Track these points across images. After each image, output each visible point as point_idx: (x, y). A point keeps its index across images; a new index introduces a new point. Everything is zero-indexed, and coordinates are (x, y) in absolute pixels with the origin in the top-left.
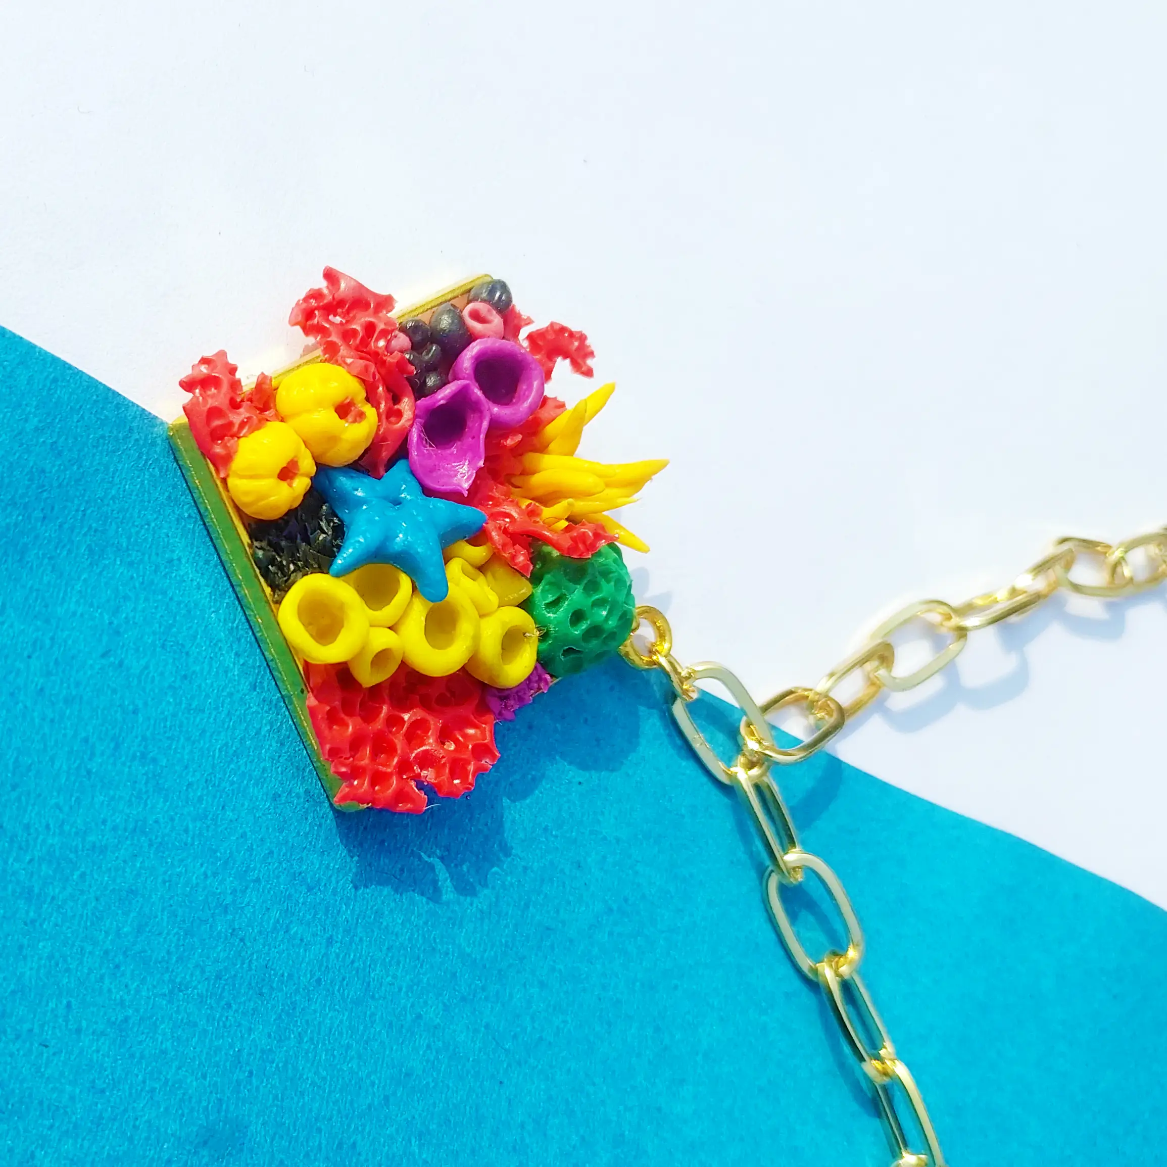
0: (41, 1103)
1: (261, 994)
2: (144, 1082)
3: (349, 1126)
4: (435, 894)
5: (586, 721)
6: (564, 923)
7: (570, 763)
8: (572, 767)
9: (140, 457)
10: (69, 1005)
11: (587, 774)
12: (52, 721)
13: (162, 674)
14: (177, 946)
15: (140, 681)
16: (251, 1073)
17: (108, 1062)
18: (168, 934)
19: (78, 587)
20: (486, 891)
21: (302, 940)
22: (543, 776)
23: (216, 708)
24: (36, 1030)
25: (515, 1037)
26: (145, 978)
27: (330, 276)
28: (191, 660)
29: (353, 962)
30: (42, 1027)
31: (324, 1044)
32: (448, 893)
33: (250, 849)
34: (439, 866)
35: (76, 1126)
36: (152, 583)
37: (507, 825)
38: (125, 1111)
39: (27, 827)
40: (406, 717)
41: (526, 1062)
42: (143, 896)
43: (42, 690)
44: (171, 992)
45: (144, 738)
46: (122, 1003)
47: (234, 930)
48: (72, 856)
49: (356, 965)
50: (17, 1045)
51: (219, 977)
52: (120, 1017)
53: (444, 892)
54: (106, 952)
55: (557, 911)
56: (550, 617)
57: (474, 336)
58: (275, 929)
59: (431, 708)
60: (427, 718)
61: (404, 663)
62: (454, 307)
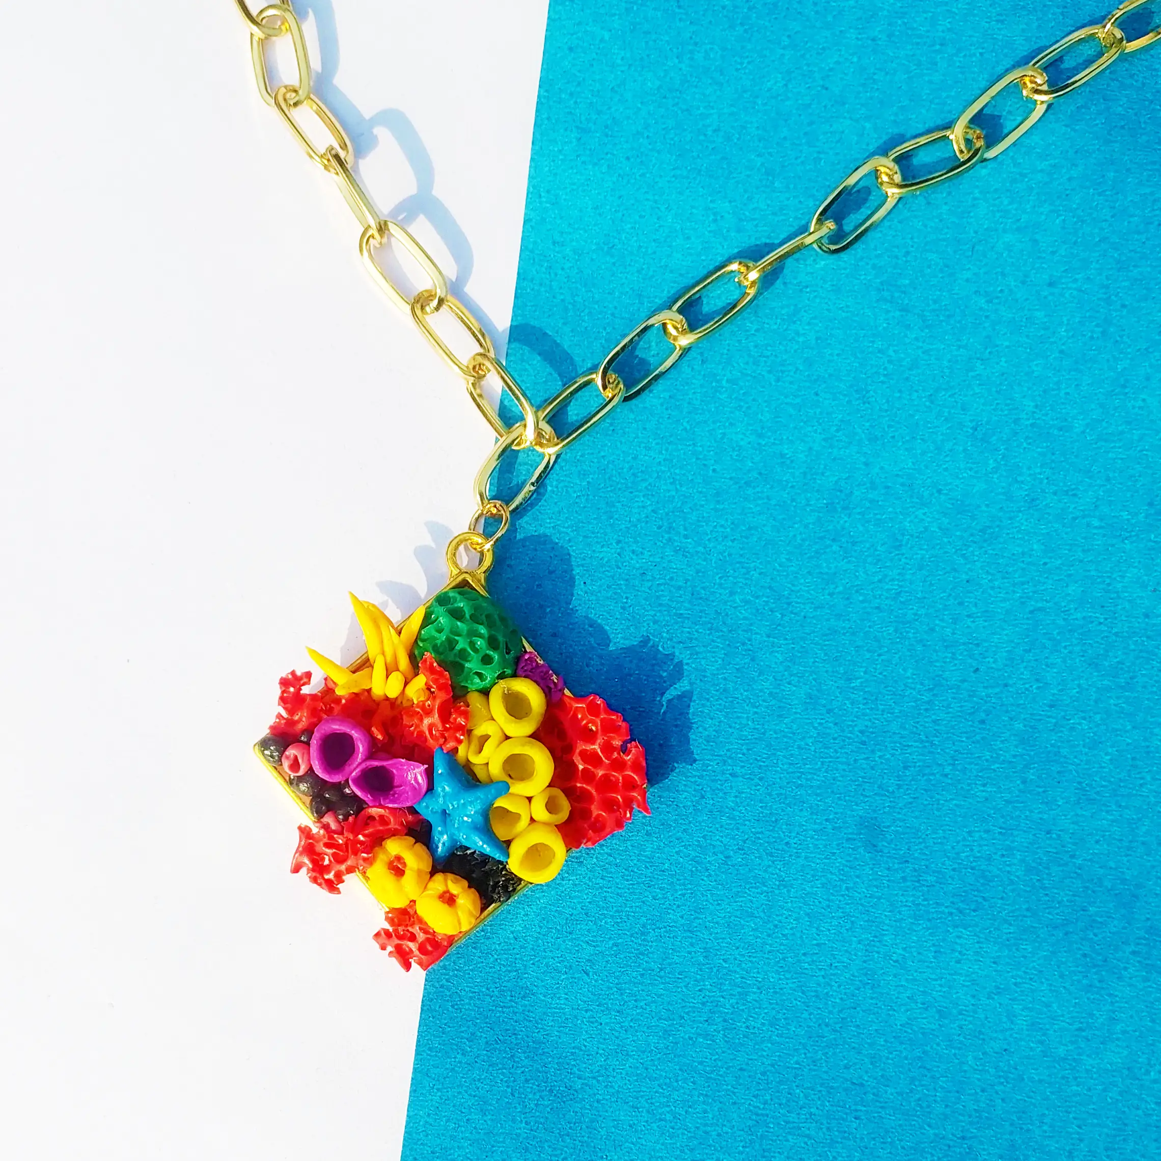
0: (865, 962)
1: (776, 820)
2: (843, 896)
3: (849, 738)
4: (687, 696)
5: (539, 586)
6: (687, 581)
7: (572, 595)
8: (575, 592)
9: (456, 976)
10: (804, 954)
11: (577, 577)
12: (636, 1001)
13: (589, 931)
14: (756, 888)
15: (598, 946)
16: (827, 820)
17: (835, 923)
18: (750, 895)
19: (550, 1000)
20: (677, 654)
21: (736, 797)
22: (586, 617)
23: (601, 888)
24: (823, 973)
25: (771, 610)
26: (780, 906)
27: (296, 869)
28: (575, 912)
29: (744, 754)
30: (820, 970)
31: (800, 768)
32: (682, 686)
33: (686, 847)
34: (668, 696)
35: (876, 937)
36: (533, 949)
37: (628, 643)
38: (862, 905)
39: (703, 1004)
40: (581, 767)
41: (788, 598)
42: (730, 917)
43: (618, 1012)
44: (785, 887)
45: (632, 936)
46: (797, 920)
47: (739, 849)
48: (715, 970)
49: (745, 751)
50: (833, 983)
51: (771, 855)
52: (807, 919)
53: (684, 689)
54: (769, 936)
55: (679, 588)
56: (489, 674)
57: (311, 769)
58: (733, 819)
59: (570, 749)
60: (578, 751)
61: (550, 786)
62: (291, 782)
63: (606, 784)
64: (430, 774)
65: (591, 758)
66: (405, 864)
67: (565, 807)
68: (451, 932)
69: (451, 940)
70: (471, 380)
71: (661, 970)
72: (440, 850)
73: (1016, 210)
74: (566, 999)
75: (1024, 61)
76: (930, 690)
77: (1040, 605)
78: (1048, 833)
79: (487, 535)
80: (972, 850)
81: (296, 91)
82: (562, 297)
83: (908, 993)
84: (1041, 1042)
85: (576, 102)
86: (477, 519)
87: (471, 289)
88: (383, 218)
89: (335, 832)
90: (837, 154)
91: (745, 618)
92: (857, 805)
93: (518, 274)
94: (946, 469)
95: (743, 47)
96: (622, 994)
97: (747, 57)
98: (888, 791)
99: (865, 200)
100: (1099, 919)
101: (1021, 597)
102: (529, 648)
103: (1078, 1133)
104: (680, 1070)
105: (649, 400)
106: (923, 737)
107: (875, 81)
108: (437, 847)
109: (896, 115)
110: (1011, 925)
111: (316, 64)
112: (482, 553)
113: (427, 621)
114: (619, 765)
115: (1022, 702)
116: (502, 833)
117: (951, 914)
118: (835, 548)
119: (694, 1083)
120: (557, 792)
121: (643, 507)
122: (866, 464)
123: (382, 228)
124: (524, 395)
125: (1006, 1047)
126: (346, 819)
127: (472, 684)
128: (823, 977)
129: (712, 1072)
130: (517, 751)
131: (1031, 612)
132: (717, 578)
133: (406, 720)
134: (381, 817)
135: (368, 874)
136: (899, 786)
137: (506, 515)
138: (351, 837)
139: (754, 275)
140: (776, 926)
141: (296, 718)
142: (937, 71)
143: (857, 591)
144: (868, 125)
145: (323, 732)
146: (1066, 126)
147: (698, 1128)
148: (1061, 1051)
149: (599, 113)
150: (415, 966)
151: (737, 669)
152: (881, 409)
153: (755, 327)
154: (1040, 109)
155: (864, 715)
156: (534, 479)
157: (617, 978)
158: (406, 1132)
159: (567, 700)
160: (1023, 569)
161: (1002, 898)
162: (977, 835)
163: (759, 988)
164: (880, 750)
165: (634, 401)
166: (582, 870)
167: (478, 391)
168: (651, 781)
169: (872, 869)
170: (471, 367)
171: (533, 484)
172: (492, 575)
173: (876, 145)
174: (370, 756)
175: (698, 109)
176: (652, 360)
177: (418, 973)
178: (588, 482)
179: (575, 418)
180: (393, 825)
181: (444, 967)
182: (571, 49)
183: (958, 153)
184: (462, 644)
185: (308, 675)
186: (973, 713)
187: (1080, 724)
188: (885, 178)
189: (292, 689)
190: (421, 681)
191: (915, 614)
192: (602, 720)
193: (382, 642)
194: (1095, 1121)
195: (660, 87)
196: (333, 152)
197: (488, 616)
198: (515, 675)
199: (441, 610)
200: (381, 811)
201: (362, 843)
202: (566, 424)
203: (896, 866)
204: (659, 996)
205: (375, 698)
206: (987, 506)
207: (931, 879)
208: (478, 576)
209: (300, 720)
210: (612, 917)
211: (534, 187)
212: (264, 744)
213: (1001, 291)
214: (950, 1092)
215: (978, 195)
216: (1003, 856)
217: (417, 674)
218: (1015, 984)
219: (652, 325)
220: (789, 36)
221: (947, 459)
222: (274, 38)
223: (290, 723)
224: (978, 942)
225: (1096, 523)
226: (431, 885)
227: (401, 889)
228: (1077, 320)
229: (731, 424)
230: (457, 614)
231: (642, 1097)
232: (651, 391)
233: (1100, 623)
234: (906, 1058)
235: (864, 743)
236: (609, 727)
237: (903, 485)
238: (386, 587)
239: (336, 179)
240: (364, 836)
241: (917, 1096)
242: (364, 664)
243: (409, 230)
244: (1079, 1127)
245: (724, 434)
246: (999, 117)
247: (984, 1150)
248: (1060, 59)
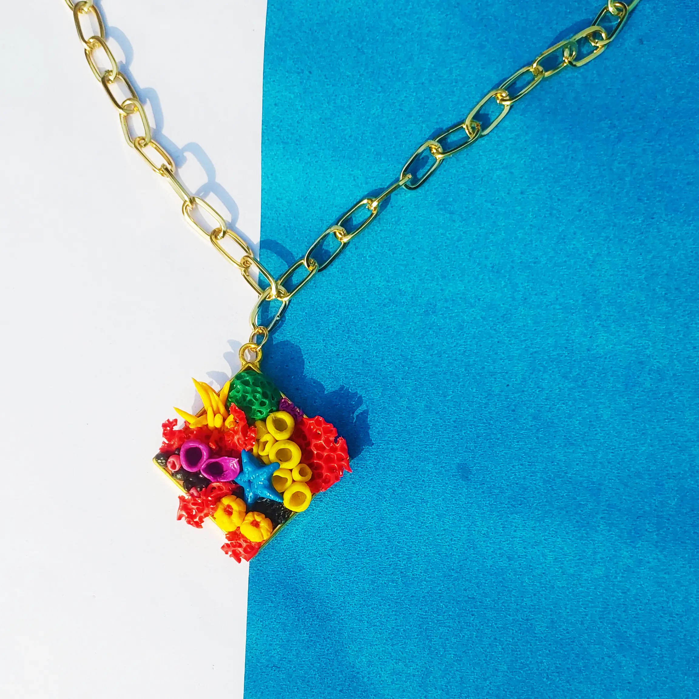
0: (468, 536)
1: (417, 470)
2: (454, 504)
3: (449, 425)
4: (366, 412)
5: (287, 366)
6: (360, 356)
7: (304, 368)
8: (305, 367)
9: (265, 564)
10: (438, 535)
11: (305, 360)
12: (356, 567)
13: (329, 534)
14: (410, 504)
15: (334, 542)
16: (441, 467)
17: (451, 518)
18: (407, 508)
19: (313, 571)
20: (358, 392)
21: (395, 460)
22: (312, 379)
23: (333, 512)
24: (448, 544)
25: (403, 366)
26: (423, 512)
27: (180, 518)
28: (321, 526)
29: (397, 438)
30: (446, 542)
31: (426, 442)
32: (363, 408)
33: (373, 487)
34: (356, 414)
35: (472, 523)
36: (302, 546)
37: (333, 389)
38: (464, 508)
39: (390, 565)
40: (315, 452)
41: (410, 359)
42: (399, 520)
43: (348, 573)
44: (425, 502)
45: (350, 534)
46: (432, 518)
47: (400, 486)
48: (394, 548)
50: (454, 548)
51: (415, 487)
52: (437, 517)
54: (419, 528)
55: (356, 360)
56: (265, 411)
57: (182, 467)
58: (395, 471)
59: (309, 444)
60: (313, 444)
61: (300, 463)
62: (172, 475)
63: (329, 459)
64: (240, 463)
65: (320, 448)
66: (232, 509)
67: (309, 473)
68: (258, 540)
69: (259, 544)
70: (243, 269)
71: (367, 550)
72: (249, 500)
73: (501, 158)
74: (321, 570)
75: (496, 87)
76: (486, 397)
77: (535, 350)
78: (552, 462)
79: (258, 344)
80: (515, 475)
81: (144, 139)
82: (284, 224)
83: (492, 549)
84: (561, 568)
85: (280, 130)
86: (253, 336)
87: (239, 226)
88: (192, 196)
89: (196, 497)
90: (410, 141)
91: (390, 371)
92: (456, 458)
93: (262, 216)
94: (481, 289)
95: (359, 94)
96: (348, 565)
97: (362, 99)
98: (470, 449)
99: (427, 162)
100: (582, 503)
101: (525, 347)
102: (284, 396)
103: (585, 612)
104: (382, 599)
105: (331, 269)
106: (485, 421)
107: (425, 104)
108: (248, 499)
109: (437, 119)
110: (539, 510)
111: (152, 125)
112: (256, 352)
113: (232, 388)
114: (334, 449)
115: (532, 399)
116: (279, 488)
117: (508, 508)
118: (431, 332)
119: (389, 605)
120: (304, 465)
121: (335, 322)
122: (442, 290)
123: (192, 201)
124: (270, 275)
125: (544, 572)
126: (201, 490)
127: (257, 416)
128: (449, 546)
129: (397, 599)
130: (282, 447)
131: (531, 354)
132: (374, 353)
133: (227, 438)
134: (219, 487)
135: (215, 516)
136: (476, 447)
137: (266, 332)
138: (205, 498)
139: (375, 204)
140: (422, 523)
141: (172, 443)
142: (455, 95)
143: (444, 353)
144: (424, 126)
145: (186, 448)
146: (521, 115)
147: (393, 628)
148: (572, 571)
149: (293, 134)
150: (243, 560)
151: (389, 397)
152: (445, 262)
153: (380, 229)
154: (507, 109)
155: (455, 413)
156: (278, 314)
157: (346, 556)
158: (247, 644)
159: (304, 420)
160: (525, 333)
161: (533, 497)
162: (517, 467)
163: (417, 555)
164: (464, 430)
165: (324, 271)
166: (322, 504)
167: (247, 274)
168: (352, 457)
169: (467, 489)
170: (242, 263)
171: (278, 316)
172: (262, 362)
173: (429, 135)
174: (210, 457)
175: (340, 126)
176: (331, 250)
177: (245, 564)
178: (306, 313)
179: (296, 282)
180: (225, 491)
181: (258, 560)
182: (275, 105)
183: (469, 135)
184: (249, 397)
185: (176, 421)
186: (508, 407)
187: (562, 407)
188: (434, 151)
189: (168, 428)
190: (231, 418)
191: (474, 361)
192: (323, 428)
193: (211, 401)
194: (593, 605)
195: (320, 119)
196: (165, 167)
197: (262, 383)
198: (278, 410)
199: (238, 382)
200: (218, 484)
201: (210, 501)
202: (292, 285)
203: (479, 486)
204: (367, 563)
205: (210, 428)
206: (503, 304)
207: (497, 491)
208: (256, 364)
209: (174, 443)
210: (340, 526)
211: (265, 173)
212: (157, 457)
213: (498, 199)
214: (518, 597)
215: (481, 154)
216: (531, 476)
217: (229, 415)
218: (545, 540)
219: (329, 234)
220: (381, 87)
221: (481, 283)
222: (131, 115)
223: (169, 445)
224: (524, 520)
225: (558, 307)
226: (246, 518)
227: (231, 522)
228: (536, 209)
229: (373, 277)
230: (246, 383)
231: (364, 615)
232: (332, 265)
233: (566, 356)
234: (494, 582)
235: (456, 427)
236: (326, 431)
237: (461, 298)
238: (211, 374)
239: (168, 179)
240: (211, 497)
241: (502, 601)
242: (204, 413)
243: (206, 200)
244: (585, 608)
245: (370, 282)
246: (488, 114)
247: (539, 625)
248: (514, 83)
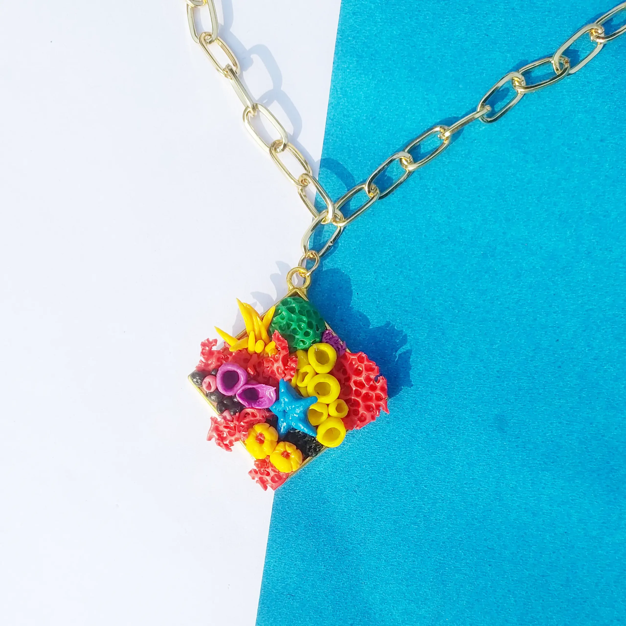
0: (496, 487)
1: (453, 416)
3: (492, 374)
4: (408, 352)
5: (334, 295)
6: (410, 293)
7: (351, 300)
8: (353, 298)
9: (290, 493)
10: (465, 484)
11: (354, 291)
12: (380, 506)
13: (357, 470)
14: (442, 450)
16: (479, 416)
18: (439, 454)
19: (337, 505)
20: (404, 330)
21: (433, 404)
22: (358, 311)
23: (363, 449)
24: (474, 493)
25: (453, 309)
26: (454, 459)
27: (210, 439)
28: (350, 461)
29: (437, 382)
30: (473, 491)
31: (466, 389)
32: (407, 347)
33: (407, 429)
34: (399, 352)
35: (502, 475)
36: (328, 479)
37: (379, 325)
38: (495, 459)
39: (414, 508)
40: (354, 389)
41: (461, 302)
42: (428, 465)
43: (371, 511)
44: (457, 449)
45: (378, 473)
46: (462, 466)
47: (434, 430)
48: (420, 491)
49: (438, 381)
50: (480, 498)
51: (449, 433)
52: (467, 466)
53: (407, 349)
54: (448, 474)
55: (406, 297)
56: (308, 341)
57: (217, 389)
58: (431, 415)
59: (348, 379)
60: (353, 380)
61: (338, 398)
62: (207, 395)
63: (367, 398)
64: (277, 392)
65: (360, 385)
66: (264, 437)
67: (346, 409)
68: (287, 472)
69: (287, 475)
70: (300, 187)
71: (393, 490)
72: (282, 430)
73: (585, 101)
74: (345, 504)
75: (592, 21)
76: (534, 350)
77: (591, 307)
78: (591, 424)
79: (308, 269)
80: (552, 432)
81: (210, 35)
82: (348, 144)
83: (518, 503)
84: (584, 529)
85: (356, 42)
86: (303, 260)
87: (302, 140)
88: (255, 102)
89: (229, 421)
90: (492, 70)
91: (439, 313)
92: (494, 409)
93: (326, 132)
94: (545, 237)
95: (444, 13)
96: (373, 502)
97: (446, 18)
98: (510, 402)
99: (506, 95)
100: (615, 468)
101: (581, 303)
102: (328, 328)
103: (601, 574)
104: (402, 540)
105: (392, 198)
106: (529, 375)
107: (513, 32)
108: (281, 429)
109: (524, 49)
110: (570, 470)
111: (221, 20)
112: (305, 278)
113: (276, 313)
114: (373, 388)
115: (580, 357)
116: (313, 422)
117: (540, 464)
118: (487, 276)
119: (408, 547)
120: (342, 401)
121: (388, 254)
122: (504, 233)
123: (255, 108)
124: (328, 196)
125: (566, 531)
126: (235, 414)
127: (299, 346)
128: (475, 495)
129: (418, 542)
130: (322, 380)
131: (587, 311)
132: (425, 292)
133: (266, 365)
134: (253, 413)
135: (246, 442)
136: (516, 400)
137: (317, 258)
138: (237, 423)
139: (448, 134)
140: (452, 469)
141: (210, 362)
142: (546, 26)
143: (497, 299)
144: (508, 55)
145: (223, 370)
146: (613, 56)
147: (410, 569)
148: (594, 533)
149: (368, 47)
150: (269, 488)
151: (435, 339)
152: (512, 205)
153: (448, 161)
154: (600, 47)
155: (499, 363)
156: (332, 240)
157: (372, 494)
158: (264, 570)
159: (347, 354)
160: (583, 289)
161: (567, 457)
162: (555, 424)
163: (442, 500)
164: (507, 381)
165: (384, 199)
166: (354, 440)
167: (304, 193)
168: (390, 396)
169: (501, 441)
170: (300, 181)
171: (331, 242)
172: (310, 289)
173: (513, 66)
174: (247, 383)
175: (420, 45)
176: (394, 178)
177: (270, 492)
178: (360, 241)
179: (354, 208)
180: (259, 417)
181: (284, 488)
182: (354, 14)
183: (555, 71)
184: (294, 326)
185: (216, 341)
186: (554, 363)
187: (609, 369)
188: (517, 84)
189: (207, 348)
190: (272, 345)
191: (527, 311)
192: (365, 365)
193: (253, 324)
194: (610, 568)
195: (400, 34)
196: (230, 68)
197: (308, 312)
198: (321, 342)
199: (284, 308)
200: (252, 410)
201: (243, 426)
202: (349, 211)
203: (513, 440)
204: (392, 503)
205: (249, 352)
206: (565, 256)
207: (531, 446)
208: (303, 290)
209: (212, 363)
210: (369, 464)
211: (334, 86)
212: (193, 376)
213: (576, 144)
214: (537, 553)
215: (565, 93)
216: (568, 435)
217: (271, 341)
218: (572, 500)
219: (395, 159)
220: (469, 7)
221: (546, 231)
222: (199, 7)
223: (207, 365)
224: (554, 479)
225: (621, 265)
226: (277, 448)
227: (262, 450)
228: (614, 160)
229: (434, 211)
230: (291, 310)
231: (382, 553)
232: (393, 194)
233: (622, 317)
234: (515, 536)
235: (498, 377)
236: (369, 369)
237: (522, 244)
238: (256, 295)
239: (230, 82)
240: (243, 422)
241: (521, 555)
242: (244, 335)
243: (268, 108)
244: (602, 571)
245: (431, 217)
246: (578, 51)
247: (554, 582)
248: (611, 20)
